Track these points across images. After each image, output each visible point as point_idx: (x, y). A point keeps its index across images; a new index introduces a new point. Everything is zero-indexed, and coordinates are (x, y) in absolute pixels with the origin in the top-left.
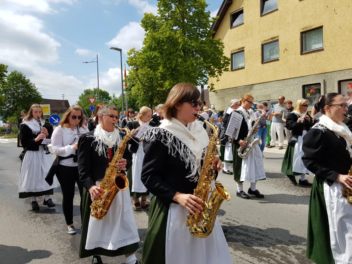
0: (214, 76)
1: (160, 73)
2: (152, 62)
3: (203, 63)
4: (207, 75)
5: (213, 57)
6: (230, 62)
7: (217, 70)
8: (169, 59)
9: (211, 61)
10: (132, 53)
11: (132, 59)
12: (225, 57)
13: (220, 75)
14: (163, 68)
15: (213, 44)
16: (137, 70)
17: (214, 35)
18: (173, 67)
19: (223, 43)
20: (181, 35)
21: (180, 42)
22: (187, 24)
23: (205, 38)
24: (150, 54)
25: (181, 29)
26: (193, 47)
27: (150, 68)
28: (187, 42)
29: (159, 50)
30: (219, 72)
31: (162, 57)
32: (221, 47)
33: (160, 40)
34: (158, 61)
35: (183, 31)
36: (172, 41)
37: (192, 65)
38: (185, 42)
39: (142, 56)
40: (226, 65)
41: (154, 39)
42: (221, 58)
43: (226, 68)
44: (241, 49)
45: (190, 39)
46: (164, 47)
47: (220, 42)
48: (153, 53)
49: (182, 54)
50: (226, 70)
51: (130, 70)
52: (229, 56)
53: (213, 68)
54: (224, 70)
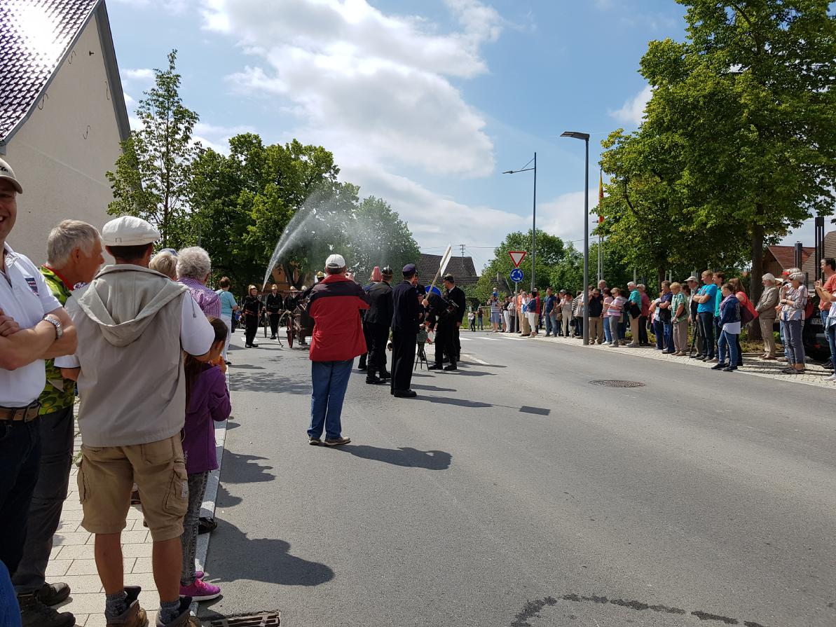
1: (686, 186)
2: (664, 161)
10: (613, 143)
14: (692, 172)
16: (626, 181)
20: (748, 86)
21: (745, 104)
22: (770, 57)
23: (827, 86)
27: (660, 176)
29: (684, 128)
31: (692, 145)
33: (686, 103)
35: (755, 75)
38: (759, 103)
39: (640, 147)
46: (699, 119)
48: (668, 138)
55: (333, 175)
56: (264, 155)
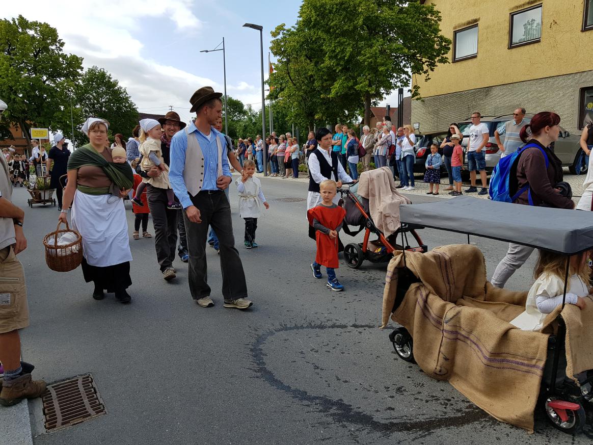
0: (421, 72)
2: (312, 49)
3: (402, 49)
4: (409, 70)
5: (420, 37)
6: (451, 46)
7: (426, 62)
8: (340, 44)
9: (416, 45)
10: (279, 34)
11: (279, 43)
12: (441, 37)
13: (432, 70)
14: (331, 58)
15: (420, 13)
16: (289, 61)
19: (440, 12)
23: (407, 3)
24: (309, 34)
26: (385, 19)
27: (309, 59)
30: (430, 65)
31: (330, 39)
32: (436, 19)
33: (326, 8)
37: (382, 52)
38: (370, 11)
39: (296, 37)
41: (314, 6)
42: (436, 39)
43: (442, 57)
44: (471, 23)
47: (435, 9)
48: (314, 33)
50: (443, 61)
51: (276, 63)
52: (450, 36)
53: (419, 57)
54: (440, 61)
55: (59, 47)
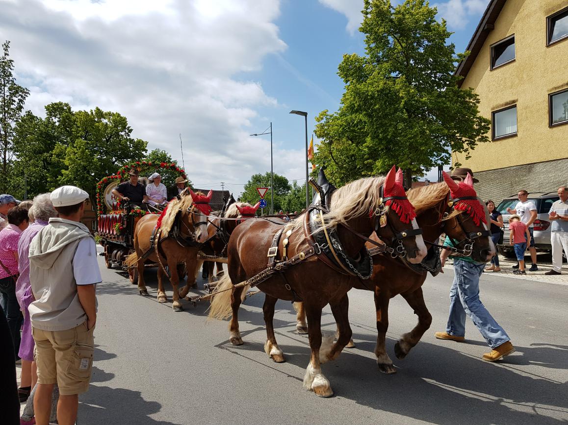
0: (462, 150)
1: (368, 147)
2: (354, 131)
3: (442, 130)
4: (449, 149)
5: (459, 118)
6: (490, 126)
7: (466, 141)
8: (382, 125)
9: (455, 126)
10: (322, 119)
11: (322, 126)
12: (481, 119)
13: (472, 148)
14: (373, 139)
15: (458, 97)
16: (331, 143)
17: (461, 83)
18: (389, 137)
19: (478, 95)
20: (403, 86)
21: (402, 96)
22: (413, 68)
23: (445, 88)
24: (351, 118)
25: (404, 76)
26: (425, 103)
27: (351, 140)
28: (413, 97)
29: (366, 111)
30: (470, 144)
31: (372, 122)
32: (474, 101)
33: (368, 95)
34: (364, 128)
35: (407, 79)
36: (388, 96)
37: (423, 132)
38: (410, 96)
39: (339, 121)
40: (482, 131)
41: (357, 93)
42: (475, 119)
43: (482, 136)
44: (510, 104)
45: (418, 91)
46: (375, 105)
47: (473, 92)
48: (356, 117)
49: (405, 116)
50: (484, 139)
51: (320, 144)
52: (488, 117)
53: (459, 136)
54: (480, 140)
55: (127, 133)
56: (73, 118)
